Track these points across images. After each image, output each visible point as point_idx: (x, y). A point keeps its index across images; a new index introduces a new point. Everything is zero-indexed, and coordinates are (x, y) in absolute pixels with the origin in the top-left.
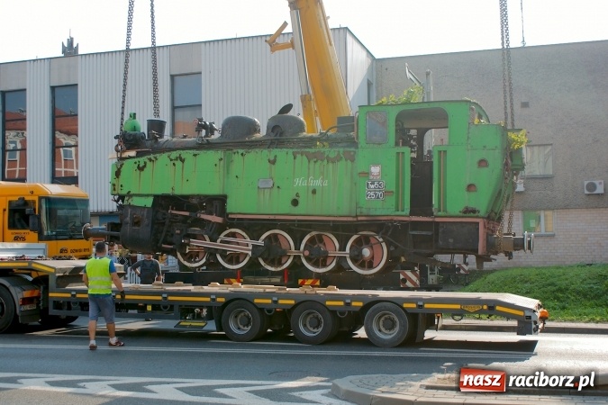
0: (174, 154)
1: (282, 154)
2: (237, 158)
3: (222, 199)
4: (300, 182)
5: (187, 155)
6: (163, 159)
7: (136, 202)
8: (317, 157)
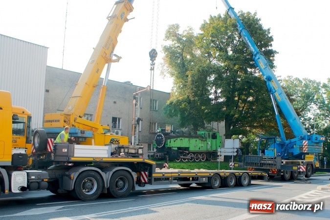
0: (181, 138)
1: (198, 140)
2: (191, 140)
3: (188, 148)
4: (200, 145)
5: (183, 139)
6: (179, 139)
7: (174, 148)
8: (202, 140)
